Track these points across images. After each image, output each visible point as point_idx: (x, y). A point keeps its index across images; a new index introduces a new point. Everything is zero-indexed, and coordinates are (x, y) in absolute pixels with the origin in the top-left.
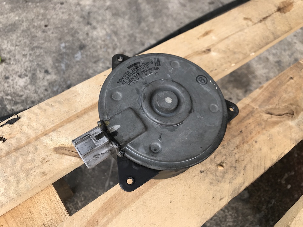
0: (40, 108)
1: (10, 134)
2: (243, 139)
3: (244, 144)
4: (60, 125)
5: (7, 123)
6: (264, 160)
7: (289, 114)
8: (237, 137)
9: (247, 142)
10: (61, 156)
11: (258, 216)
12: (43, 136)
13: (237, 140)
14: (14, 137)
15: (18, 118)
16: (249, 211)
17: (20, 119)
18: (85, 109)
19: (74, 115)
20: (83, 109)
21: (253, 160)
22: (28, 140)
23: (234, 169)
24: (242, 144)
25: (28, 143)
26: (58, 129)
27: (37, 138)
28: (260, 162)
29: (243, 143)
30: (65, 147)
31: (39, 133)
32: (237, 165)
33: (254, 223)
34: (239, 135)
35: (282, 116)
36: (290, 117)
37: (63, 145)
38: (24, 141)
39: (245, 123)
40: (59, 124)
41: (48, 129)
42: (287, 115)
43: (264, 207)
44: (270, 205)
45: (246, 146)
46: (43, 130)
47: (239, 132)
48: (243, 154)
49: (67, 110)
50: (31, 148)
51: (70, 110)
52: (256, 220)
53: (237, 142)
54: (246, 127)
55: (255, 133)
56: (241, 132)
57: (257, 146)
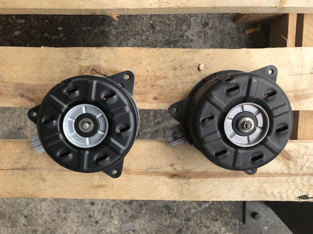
0: (281, 196)
1: (311, 188)
2: (156, 80)
4: (277, 175)
5: (308, 198)
7: (98, 72)
9: (155, 76)
10: (289, 152)
11: (107, 29)
12: (292, 174)
13: (161, 82)
14: (310, 185)
15: (300, 197)
16: (111, 37)
19: (263, 177)
20: (254, 178)
21: (162, 61)
22: (302, 177)
23: (182, 66)
24: (160, 78)
25: (304, 175)
26: (280, 173)
27: (297, 175)
28: (158, 56)
30: (283, 156)
31: (293, 178)
33: (114, 27)
34: (156, 85)
35: (105, 74)
36: (99, 69)
37: (283, 159)
38: (306, 178)
39: (143, 90)
41: (286, 178)
42: (100, 72)
43: (96, 31)
44: (90, 28)
46: (289, 178)
47: (154, 87)
48: (166, 70)
49: (265, 184)
50: (305, 170)
51: (263, 182)
52: (111, 27)
53: (163, 81)
54: (145, 87)
55: (142, 77)
56: (152, 86)
57: (150, 68)
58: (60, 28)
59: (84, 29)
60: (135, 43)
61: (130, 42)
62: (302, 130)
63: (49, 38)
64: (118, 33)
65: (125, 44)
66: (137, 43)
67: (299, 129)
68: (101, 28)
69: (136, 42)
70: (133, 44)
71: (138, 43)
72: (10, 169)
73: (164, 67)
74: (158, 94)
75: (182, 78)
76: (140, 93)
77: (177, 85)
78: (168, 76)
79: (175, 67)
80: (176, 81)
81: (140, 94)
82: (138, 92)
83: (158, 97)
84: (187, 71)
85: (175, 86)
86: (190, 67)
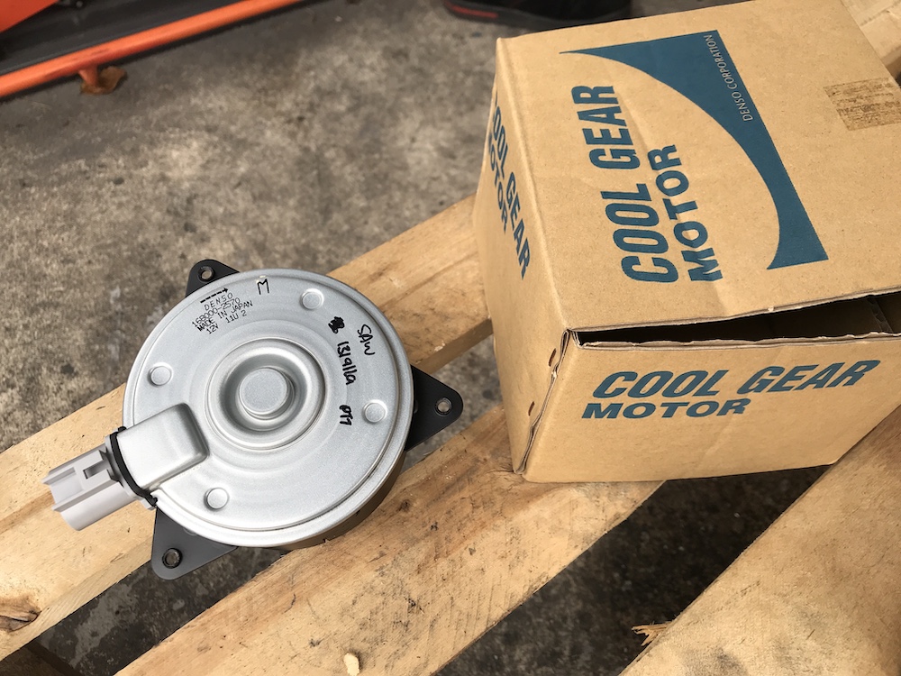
2: (438, 545)
3: (439, 560)
6: (488, 600)
8: (422, 543)
9: (448, 554)
13: (419, 553)
24: (431, 560)
28: (476, 605)
29: (436, 557)
34: (427, 535)
39: (448, 503)
45: (443, 565)
47: (428, 527)
48: (433, 587)
53: (421, 557)
54: (449, 512)
55: (471, 529)
56: (435, 527)
57: (473, 562)
73: (441, 591)
74: (408, 521)
76: (450, 492)
77: (378, 573)
78: (417, 578)
80: (389, 581)
81: (448, 488)
82: (454, 493)
83: (402, 514)
85: (382, 568)
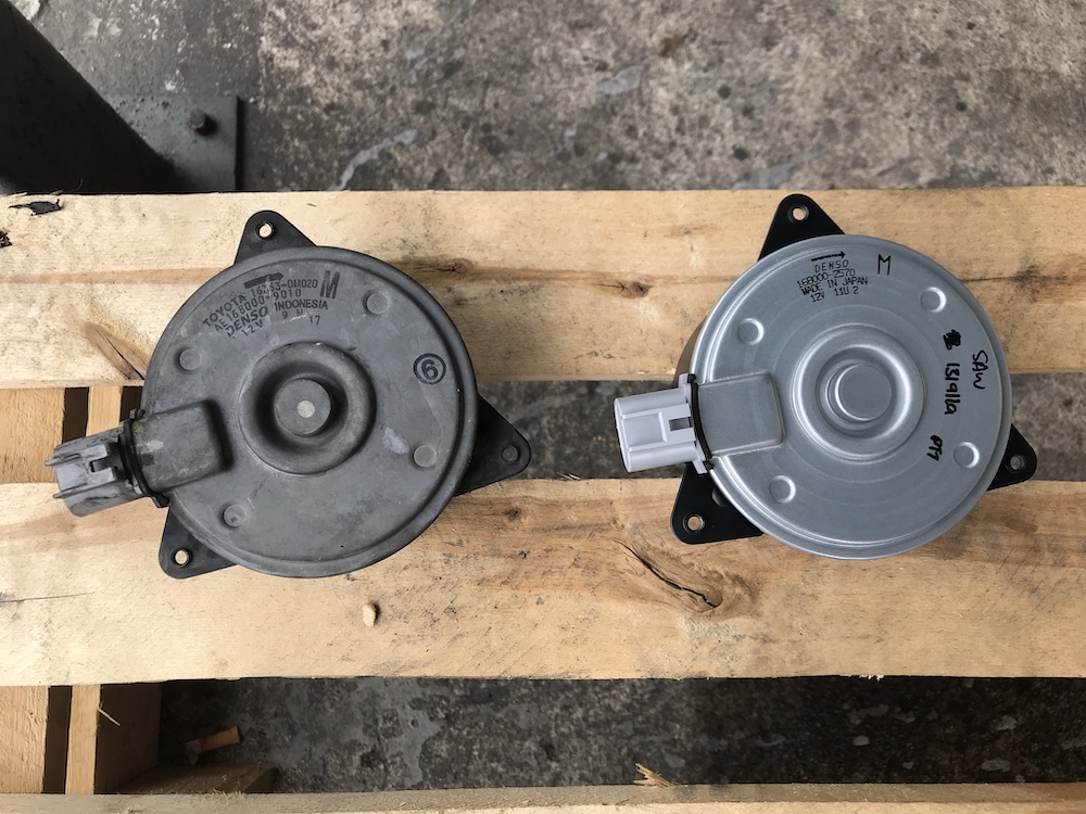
0: (116, 210)
1: (23, 237)
2: (513, 573)
3: (505, 587)
4: (127, 277)
5: (31, 206)
6: (520, 654)
7: (699, 598)
8: (502, 560)
9: (517, 588)
10: (91, 349)
11: (703, 740)
12: (81, 282)
13: (494, 567)
14: (26, 248)
15: (56, 207)
16: (688, 713)
17: (59, 212)
18: (203, 270)
19: (172, 271)
20: (200, 266)
21: (494, 635)
22: (49, 273)
23: (429, 621)
24: (499, 582)
25: (44, 279)
26: (118, 283)
27: (66, 279)
28: (507, 650)
29: (504, 583)
30: (110, 335)
31: (79, 270)
32: (445, 619)
33: (679, 748)
34: (511, 557)
35: (676, 591)
36: (696, 608)
37: (110, 327)
38: (38, 270)
39: (553, 541)
40: (128, 273)
41: (99, 269)
42: (691, 596)
43: (741, 735)
44: (760, 742)
45: (504, 595)
46: (90, 267)
47: (518, 550)
48: (482, 606)
49: (166, 247)
50: (42, 294)
51: (171, 253)
52: (689, 746)
53: (491, 572)
54: (547, 551)
55: (556, 582)
56: (524, 555)
57: (533, 612)
58: (862, 741)
59: (779, 741)
60: (607, 694)
61: (623, 697)
62: (50, 418)
63: (898, 709)
64: (667, 729)
65: (639, 691)
66: (600, 696)
67: (60, 423)
68: (724, 743)
69: (604, 697)
70: (614, 692)
71: (596, 693)
72: (973, 280)
73: (485, 615)
74: (505, 530)
75: (429, 582)
76: (563, 532)
77: (444, 557)
78: (473, 587)
79: (452, 618)
80: (448, 572)
81: (564, 528)
82: (568, 536)
83: (505, 520)
84: (413, 605)
85: (450, 556)
86: (404, 617)
